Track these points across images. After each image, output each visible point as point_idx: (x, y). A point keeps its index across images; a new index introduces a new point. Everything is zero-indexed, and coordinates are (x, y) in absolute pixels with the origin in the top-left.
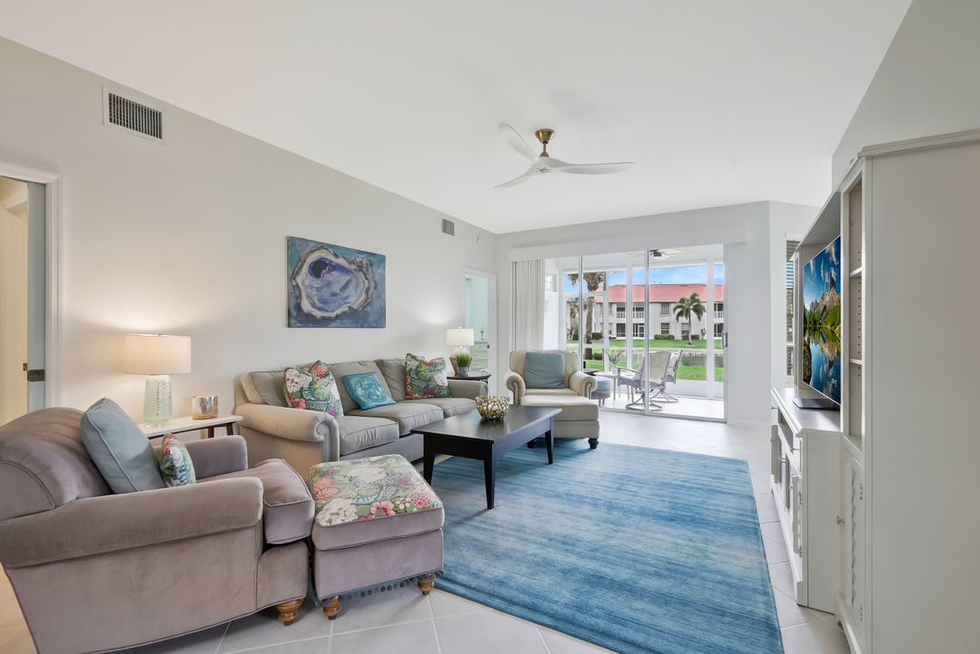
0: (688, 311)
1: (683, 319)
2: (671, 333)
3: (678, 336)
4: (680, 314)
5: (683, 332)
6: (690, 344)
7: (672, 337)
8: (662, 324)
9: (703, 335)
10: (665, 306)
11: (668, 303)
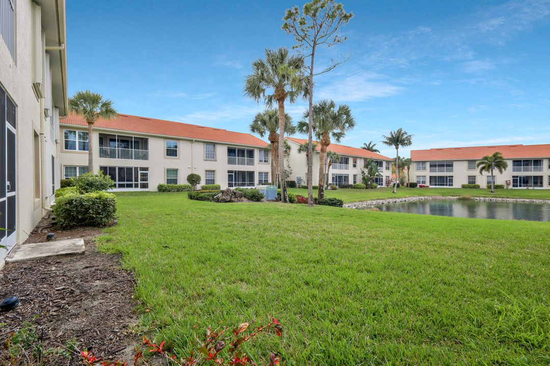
0: (490, 166)
1: (485, 173)
2: (477, 183)
3: (484, 185)
4: (483, 168)
5: (488, 183)
6: (492, 192)
7: (478, 187)
8: (469, 176)
9: (508, 185)
10: (471, 162)
11: (475, 161)
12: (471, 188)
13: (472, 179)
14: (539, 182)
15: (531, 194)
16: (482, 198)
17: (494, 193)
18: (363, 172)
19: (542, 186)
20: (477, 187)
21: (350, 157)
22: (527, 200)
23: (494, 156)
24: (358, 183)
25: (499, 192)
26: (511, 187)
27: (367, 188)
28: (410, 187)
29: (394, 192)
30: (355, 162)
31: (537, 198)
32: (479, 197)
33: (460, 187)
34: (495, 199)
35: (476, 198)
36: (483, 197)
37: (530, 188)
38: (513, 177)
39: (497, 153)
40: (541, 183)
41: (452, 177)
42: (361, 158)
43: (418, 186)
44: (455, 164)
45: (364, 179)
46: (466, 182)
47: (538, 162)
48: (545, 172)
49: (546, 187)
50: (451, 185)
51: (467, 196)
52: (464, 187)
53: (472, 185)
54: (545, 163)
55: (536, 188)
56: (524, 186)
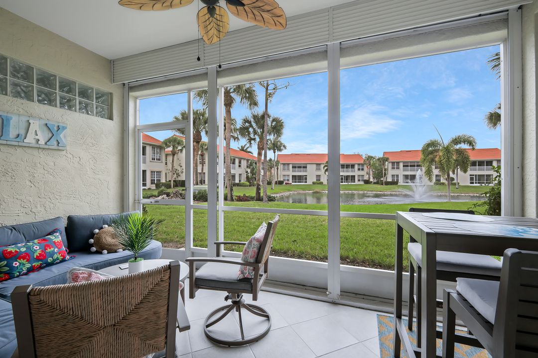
2: (321, 180)
3: (325, 182)
4: (327, 170)
8: (316, 176)
10: (318, 166)
11: (320, 164)
12: (318, 184)
13: (318, 177)
15: (351, 188)
16: (326, 191)
18: (247, 172)
19: (354, 182)
20: (322, 183)
21: (237, 158)
24: (242, 182)
27: (250, 186)
28: (279, 184)
29: (272, 189)
30: (240, 162)
31: (355, 190)
32: (324, 190)
33: (312, 184)
35: (323, 192)
37: (350, 183)
40: (354, 180)
41: (306, 176)
42: (244, 159)
43: (284, 184)
44: (308, 166)
45: (247, 177)
46: (315, 181)
47: (353, 166)
48: (356, 173)
49: (357, 182)
50: (306, 182)
51: (318, 190)
52: (314, 183)
53: (318, 182)
54: (356, 167)
55: (352, 183)
56: (346, 182)
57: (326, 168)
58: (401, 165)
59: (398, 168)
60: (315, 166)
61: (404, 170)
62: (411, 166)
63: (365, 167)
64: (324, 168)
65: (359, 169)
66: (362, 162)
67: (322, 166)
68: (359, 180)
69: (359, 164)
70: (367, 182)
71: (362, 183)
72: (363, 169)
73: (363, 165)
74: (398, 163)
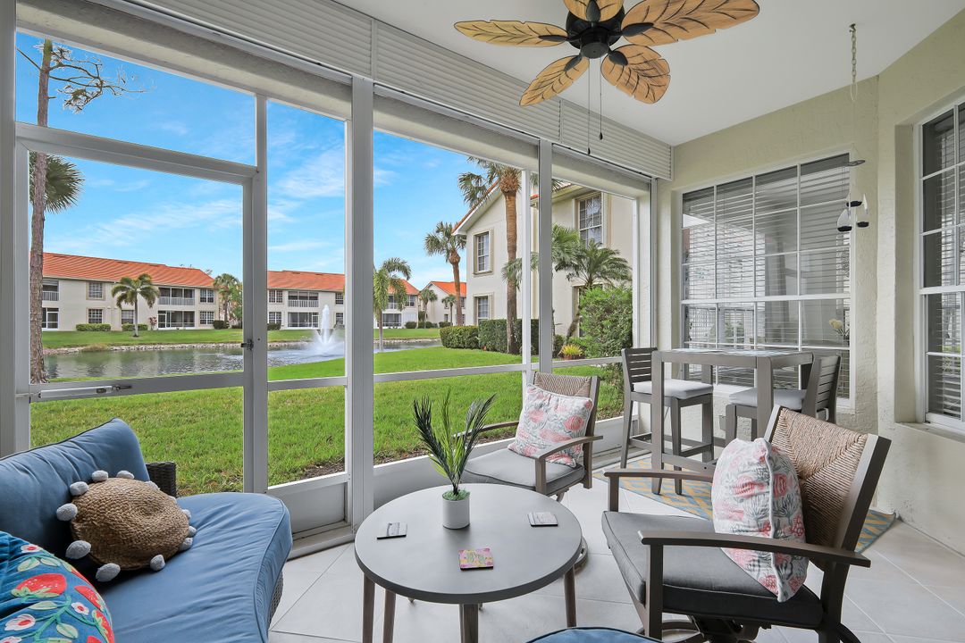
0: (134, 294)
1: (126, 306)
2: (105, 322)
3: (116, 325)
4: (122, 298)
5: (123, 321)
6: (135, 336)
7: (107, 328)
8: (90, 310)
9: (153, 324)
10: (95, 286)
11: (101, 283)
12: (95, 330)
13: (95, 314)
14: (189, 319)
15: (185, 337)
16: (124, 347)
17: (139, 338)
19: (193, 325)
20: (105, 328)
22: (187, 345)
23: (141, 278)
25: (144, 337)
26: (156, 327)
32: (118, 345)
33: (74, 329)
34: (143, 347)
35: (115, 348)
36: (124, 345)
37: (181, 328)
38: (159, 312)
39: (145, 275)
40: (192, 321)
41: (57, 310)
44: (61, 285)
46: (84, 321)
47: (189, 293)
48: (197, 307)
49: (198, 326)
50: (55, 326)
51: (99, 345)
52: (80, 328)
53: (96, 325)
54: (197, 294)
55: (187, 328)
56: (173, 326)
57: (119, 294)
58: (286, 295)
59: (280, 301)
60: (84, 288)
61: (289, 305)
62: (301, 298)
63: (217, 297)
64: (114, 293)
65: (203, 300)
66: (211, 285)
67: (108, 289)
68: (203, 322)
69: (203, 290)
70: (220, 325)
71: (210, 327)
72: (211, 300)
73: (211, 291)
74: (280, 291)
